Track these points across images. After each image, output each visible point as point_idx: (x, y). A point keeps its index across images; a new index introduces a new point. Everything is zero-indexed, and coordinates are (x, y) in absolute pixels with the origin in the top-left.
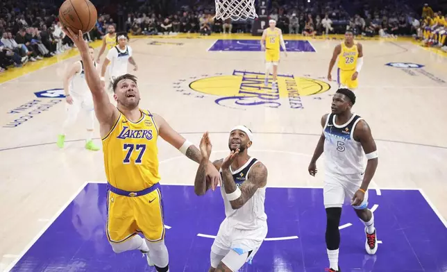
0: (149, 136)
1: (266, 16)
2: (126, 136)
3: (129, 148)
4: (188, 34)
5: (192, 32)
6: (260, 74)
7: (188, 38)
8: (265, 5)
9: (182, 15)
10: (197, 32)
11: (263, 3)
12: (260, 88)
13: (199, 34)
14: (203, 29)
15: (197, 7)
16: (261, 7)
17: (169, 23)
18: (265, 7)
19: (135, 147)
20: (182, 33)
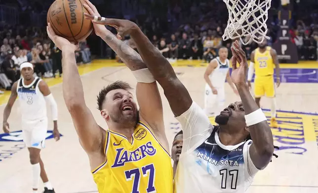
0: (151, 150)
1: (287, 38)
2: (123, 161)
3: (133, 175)
4: (190, 61)
5: (195, 58)
6: (280, 111)
7: (189, 66)
8: (286, 24)
9: (180, 37)
10: (201, 58)
11: (285, 22)
12: (280, 129)
13: (203, 61)
14: (207, 55)
15: (200, 27)
16: (282, 27)
17: (165, 47)
18: (287, 27)
19: (141, 171)
20: (181, 60)
